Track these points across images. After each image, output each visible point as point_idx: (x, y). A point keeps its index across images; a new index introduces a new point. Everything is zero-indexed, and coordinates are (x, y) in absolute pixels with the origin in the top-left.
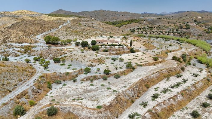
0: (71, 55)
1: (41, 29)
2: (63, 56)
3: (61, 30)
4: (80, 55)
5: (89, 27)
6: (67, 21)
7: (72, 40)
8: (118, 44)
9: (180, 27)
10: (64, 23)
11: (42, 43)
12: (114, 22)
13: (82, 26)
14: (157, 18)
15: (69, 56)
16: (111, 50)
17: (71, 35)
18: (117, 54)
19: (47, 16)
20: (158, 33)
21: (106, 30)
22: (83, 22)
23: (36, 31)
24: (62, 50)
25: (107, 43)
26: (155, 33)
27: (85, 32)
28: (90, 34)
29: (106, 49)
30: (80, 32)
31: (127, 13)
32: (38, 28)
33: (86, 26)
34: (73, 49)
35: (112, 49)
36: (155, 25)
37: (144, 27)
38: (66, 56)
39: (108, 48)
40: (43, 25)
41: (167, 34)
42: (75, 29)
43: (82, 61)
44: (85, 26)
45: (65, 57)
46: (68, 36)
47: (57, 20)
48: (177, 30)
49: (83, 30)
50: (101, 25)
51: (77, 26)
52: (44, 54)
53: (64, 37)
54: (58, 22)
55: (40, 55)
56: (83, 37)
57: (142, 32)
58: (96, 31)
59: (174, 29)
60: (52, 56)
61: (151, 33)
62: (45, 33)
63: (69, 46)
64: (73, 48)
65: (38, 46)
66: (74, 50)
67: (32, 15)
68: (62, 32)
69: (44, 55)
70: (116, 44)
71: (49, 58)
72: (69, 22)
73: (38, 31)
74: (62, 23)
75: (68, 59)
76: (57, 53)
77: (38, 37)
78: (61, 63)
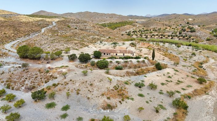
0: (65, 80)
1: (14, 33)
2: (51, 83)
3: (44, 34)
4: (83, 81)
5: (82, 30)
6: (52, 22)
7: (62, 51)
8: (133, 55)
9: (182, 29)
10: (48, 25)
11: (13, 57)
12: (103, 24)
13: (72, 29)
14: (145, 20)
15: (62, 85)
16: (126, 66)
17: (59, 42)
18: (138, 73)
19: (26, 16)
20: (159, 36)
21: (103, 33)
22: (73, 24)
23: (6, 37)
24: (48, 72)
25: (117, 54)
26: (156, 36)
27: (78, 37)
28: (85, 40)
29: (120, 65)
30: (71, 36)
31: (114, 15)
32: (10, 32)
33: (78, 28)
34: (68, 68)
35: (128, 65)
36: (150, 27)
37: (140, 30)
38: (56, 83)
39: (122, 63)
40: (18, 28)
41: (171, 37)
42: (64, 34)
43: (89, 96)
44: (76, 28)
45: (55, 85)
46: (56, 44)
47: (38, 21)
48: (180, 33)
49: (75, 35)
50: (96, 27)
51: (66, 28)
52: (15, 80)
53: (49, 46)
54: (39, 23)
55: (7, 81)
56: (78, 44)
57: (142, 36)
58: (92, 35)
59: (177, 32)
60: (29, 84)
61: (151, 37)
62: (19, 40)
63: (59, 60)
64: (67, 66)
65: (6, 63)
66: (69, 70)
67: (5, 15)
68: (46, 37)
69: (15, 82)
70: (130, 55)
71: (23, 88)
72: (54, 24)
73: (9, 36)
74: (45, 25)
75: (60, 90)
76: (39, 77)
77: (8, 46)
78: (48, 101)
